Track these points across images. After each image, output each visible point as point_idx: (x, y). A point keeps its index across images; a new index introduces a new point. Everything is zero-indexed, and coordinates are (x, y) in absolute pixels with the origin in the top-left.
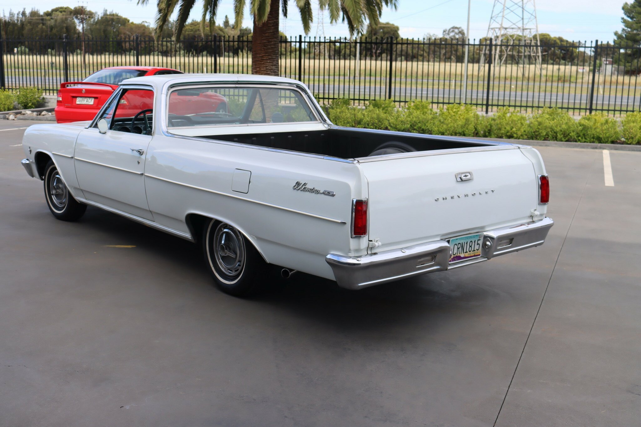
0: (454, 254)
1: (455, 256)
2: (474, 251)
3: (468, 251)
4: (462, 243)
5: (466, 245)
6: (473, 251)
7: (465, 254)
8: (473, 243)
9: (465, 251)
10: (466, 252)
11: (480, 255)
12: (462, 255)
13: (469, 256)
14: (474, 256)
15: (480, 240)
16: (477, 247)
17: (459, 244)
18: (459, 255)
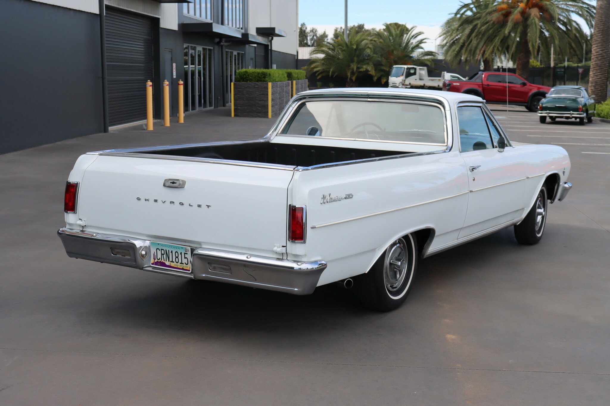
0: (158, 258)
1: (159, 261)
2: (182, 263)
3: (174, 260)
4: (166, 250)
5: (170, 254)
6: (180, 263)
7: (171, 263)
8: (180, 256)
9: (171, 260)
10: (172, 262)
11: (189, 271)
12: (167, 263)
13: (175, 266)
14: (183, 269)
15: (187, 254)
16: (185, 261)
17: (162, 249)
18: (163, 261)
